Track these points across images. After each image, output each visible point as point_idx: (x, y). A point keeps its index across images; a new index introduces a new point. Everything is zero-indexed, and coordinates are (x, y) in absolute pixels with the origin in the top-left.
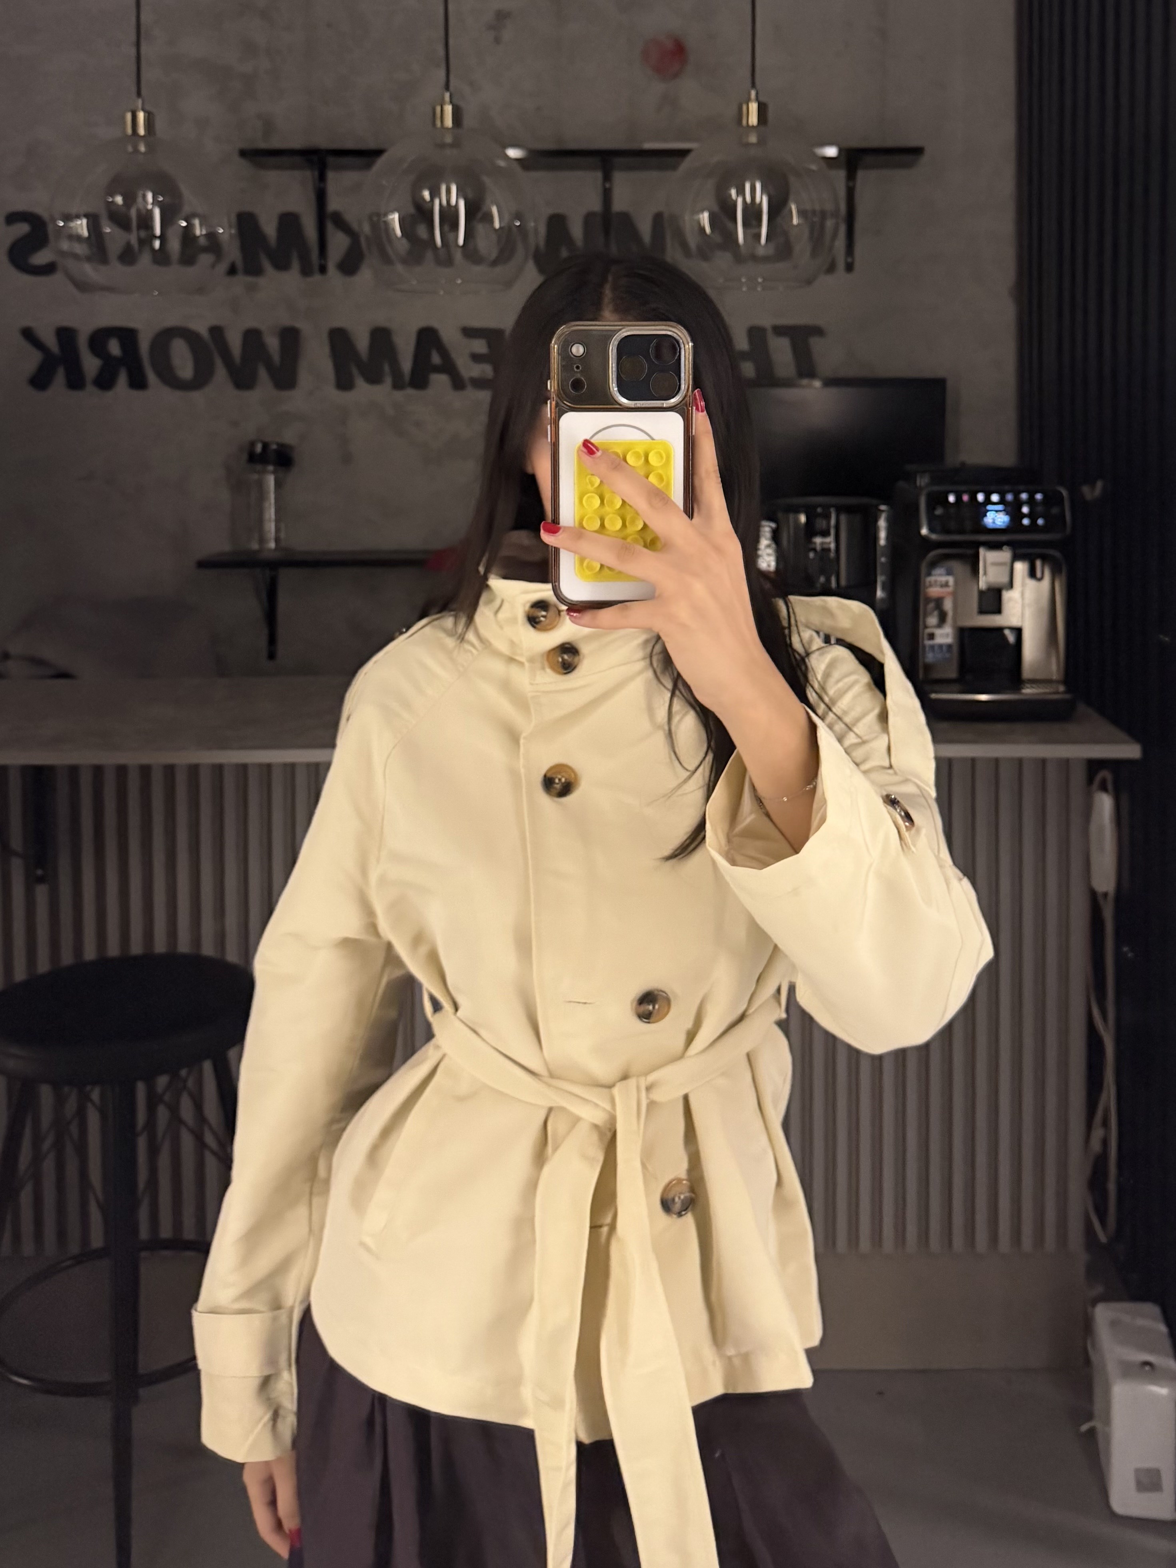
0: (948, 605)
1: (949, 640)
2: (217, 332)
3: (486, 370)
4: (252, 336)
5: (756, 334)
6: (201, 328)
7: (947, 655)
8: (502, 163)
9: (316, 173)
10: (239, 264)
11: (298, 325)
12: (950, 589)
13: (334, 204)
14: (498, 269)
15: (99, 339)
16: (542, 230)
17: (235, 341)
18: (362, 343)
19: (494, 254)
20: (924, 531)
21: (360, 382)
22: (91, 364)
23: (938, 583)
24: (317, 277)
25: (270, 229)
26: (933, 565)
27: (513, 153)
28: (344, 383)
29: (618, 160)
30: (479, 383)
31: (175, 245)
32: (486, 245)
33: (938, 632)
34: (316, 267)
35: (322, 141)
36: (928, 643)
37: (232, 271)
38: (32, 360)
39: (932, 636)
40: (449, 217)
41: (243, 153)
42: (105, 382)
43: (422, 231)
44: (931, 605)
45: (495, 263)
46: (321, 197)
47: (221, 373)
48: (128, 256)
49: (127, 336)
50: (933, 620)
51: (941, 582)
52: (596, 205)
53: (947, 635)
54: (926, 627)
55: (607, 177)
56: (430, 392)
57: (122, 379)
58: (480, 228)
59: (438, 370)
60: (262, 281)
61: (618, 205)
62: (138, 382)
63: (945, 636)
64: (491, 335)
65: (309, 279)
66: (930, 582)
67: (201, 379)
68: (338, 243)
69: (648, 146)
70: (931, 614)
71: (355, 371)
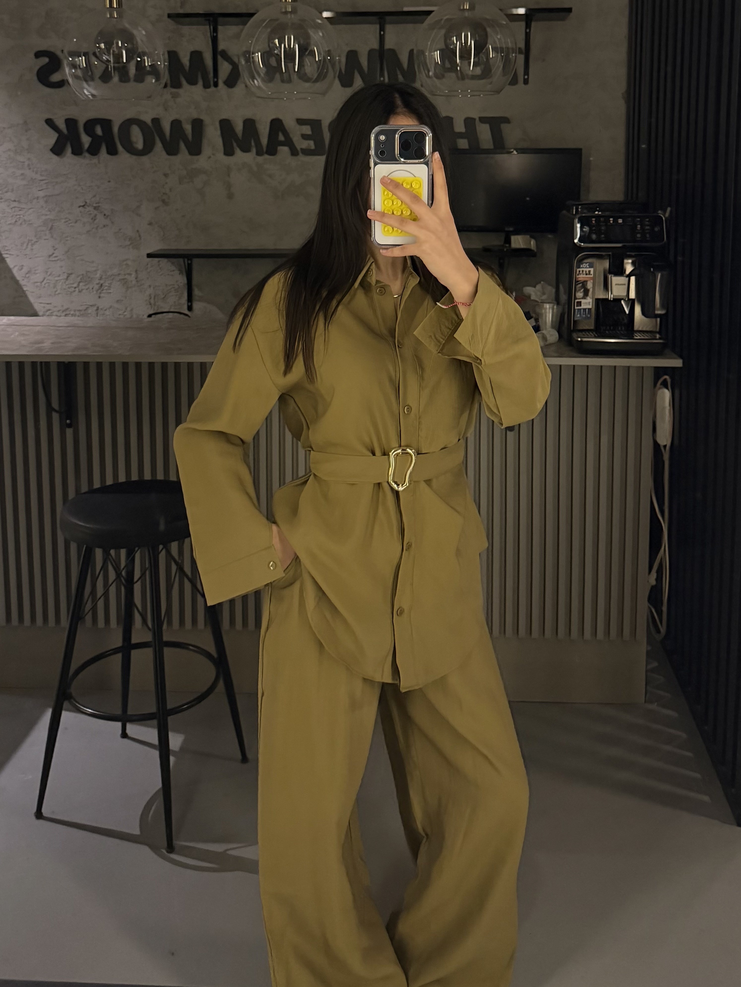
0: (590, 285)
1: (590, 307)
2: (156, 121)
3: (311, 144)
4: (176, 124)
5: (469, 122)
6: (147, 118)
7: (589, 316)
8: (319, 21)
9: (212, 27)
10: (169, 82)
11: (202, 117)
12: (592, 276)
13: (222, 46)
14: (318, 85)
15: (90, 125)
16: (344, 60)
17: (167, 127)
18: (239, 128)
19: (315, 76)
20: (576, 241)
21: (238, 152)
22: (86, 140)
23: (584, 273)
24: (213, 89)
25: (186, 60)
26: (580, 262)
27: (326, 14)
28: (229, 152)
29: (388, 18)
30: (307, 152)
31: (132, 70)
32: (310, 69)
33: (583, 301)
34: (212, 83)
35: (215, 9)
36: (576, 308)
37: (166, 86)
38: (52, 138)
39: (579, 304)
40: (289, 54)
41: (169, 16)
42: (94, 151)
43: (273, 62)
44: (581, 285)
45: (316, 81)
46: (215, 41)
47: (159, 145)
48: (106, 77)
49: (106, 124)
50: (580, 294)
51: (586, 272)
52: (375, 45)
53: (589, 303)
54: (575, 298)
55: (382, 29)
56: (278, 157)
57: (104, 149)
58: (307, 61)
59: (283, 144)
60: (180, 91)
61: (389, 44)
62: (112, 151)
63: (587, 303)
64: (315, 124)
65: (208, 90)
66: (580, 271)
67: (148, 149)
68: (225, 68)
69: (406, 9)
70: (580, 290)
71: (235, 144)
